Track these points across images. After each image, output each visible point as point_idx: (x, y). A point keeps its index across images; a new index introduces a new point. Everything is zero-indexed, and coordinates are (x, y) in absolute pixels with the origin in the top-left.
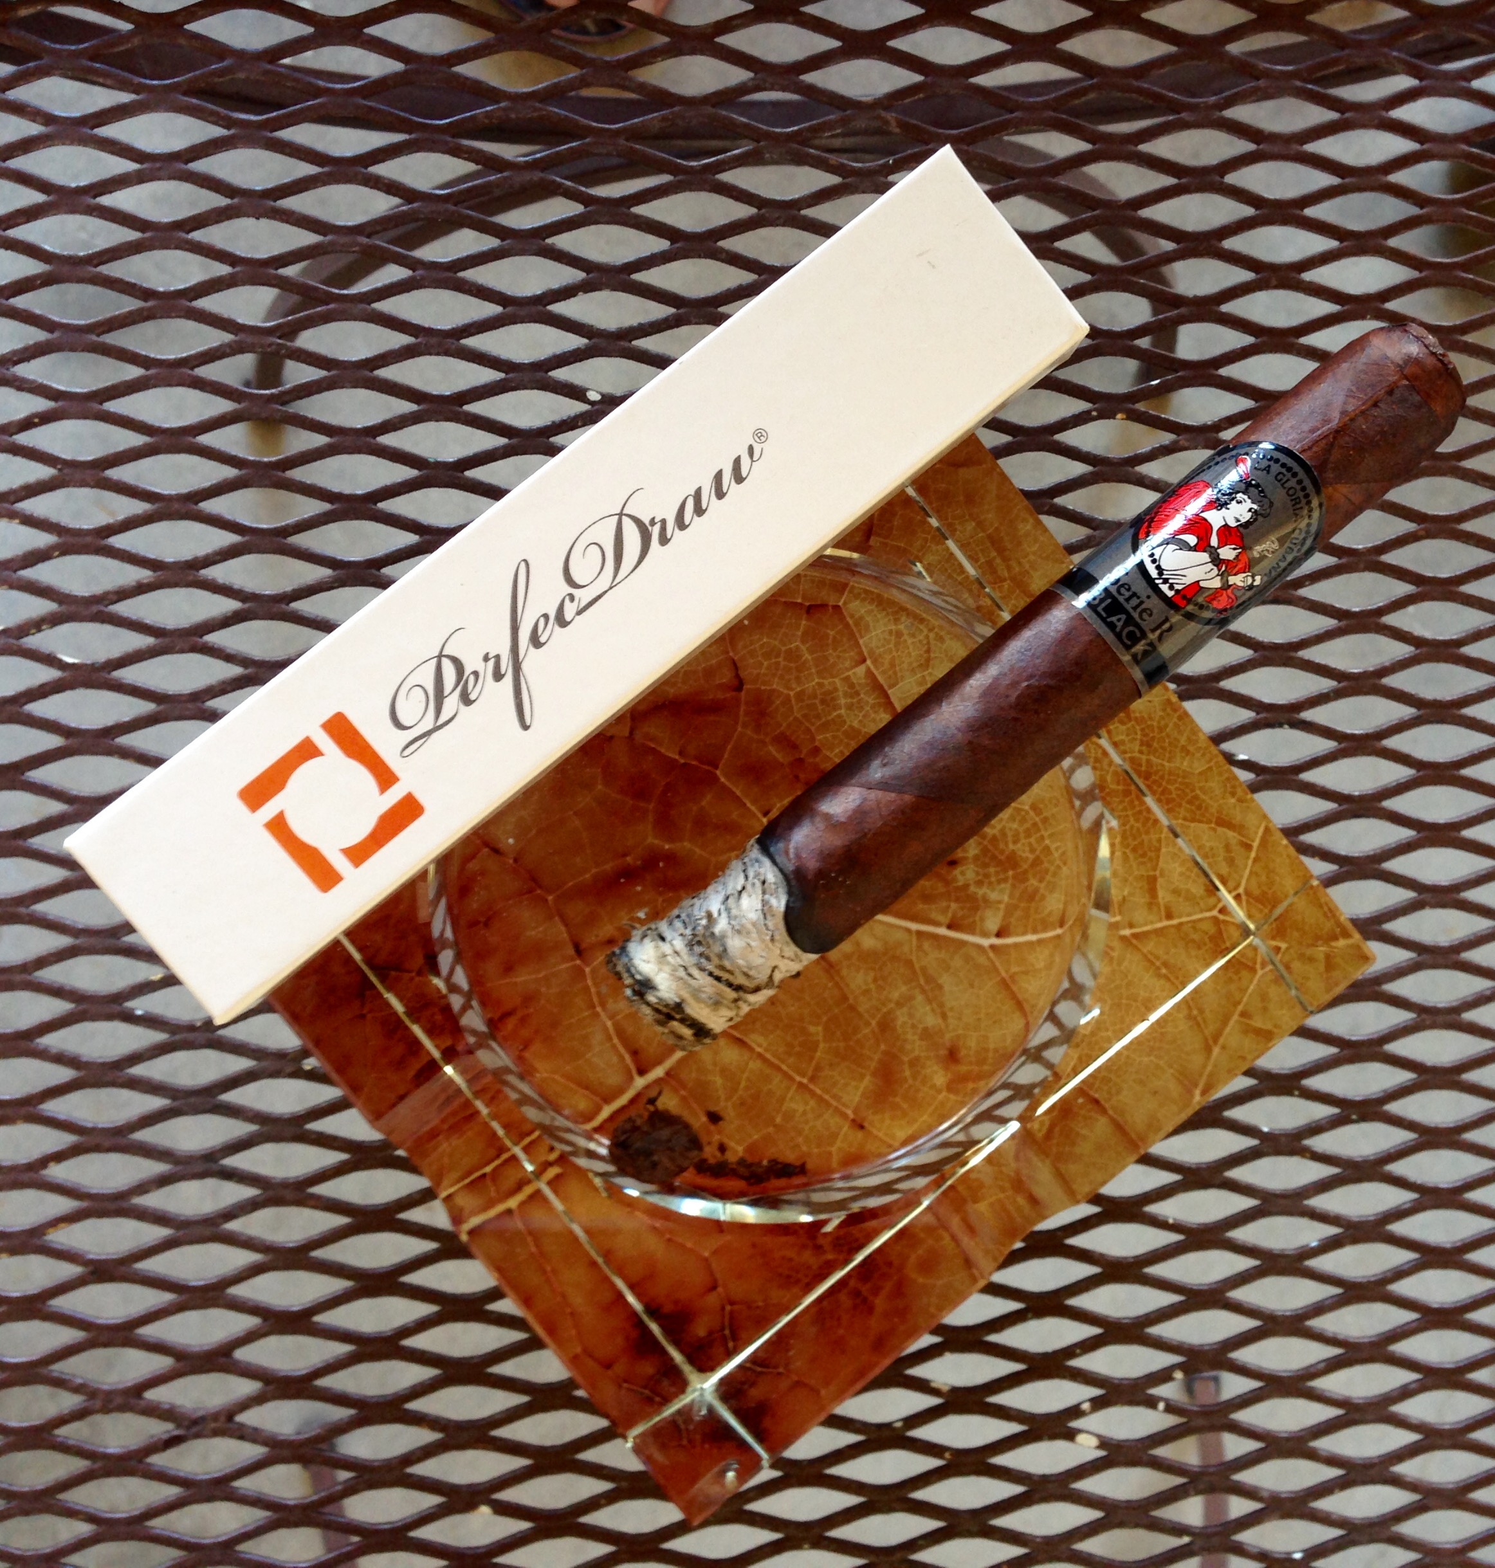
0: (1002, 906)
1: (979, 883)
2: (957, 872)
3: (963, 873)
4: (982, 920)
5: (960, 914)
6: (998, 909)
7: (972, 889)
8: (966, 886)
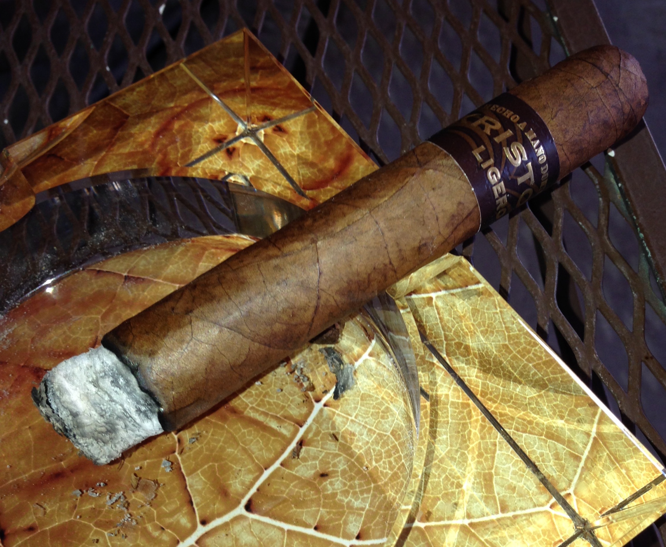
0: (364, 513)
1: (346, 493)
2: (327, 482)
3: (331, 484)
4: (346, 523)
5: (327, 518)
6: (360, 515)
7: (339, 497)
8: (334, 495)
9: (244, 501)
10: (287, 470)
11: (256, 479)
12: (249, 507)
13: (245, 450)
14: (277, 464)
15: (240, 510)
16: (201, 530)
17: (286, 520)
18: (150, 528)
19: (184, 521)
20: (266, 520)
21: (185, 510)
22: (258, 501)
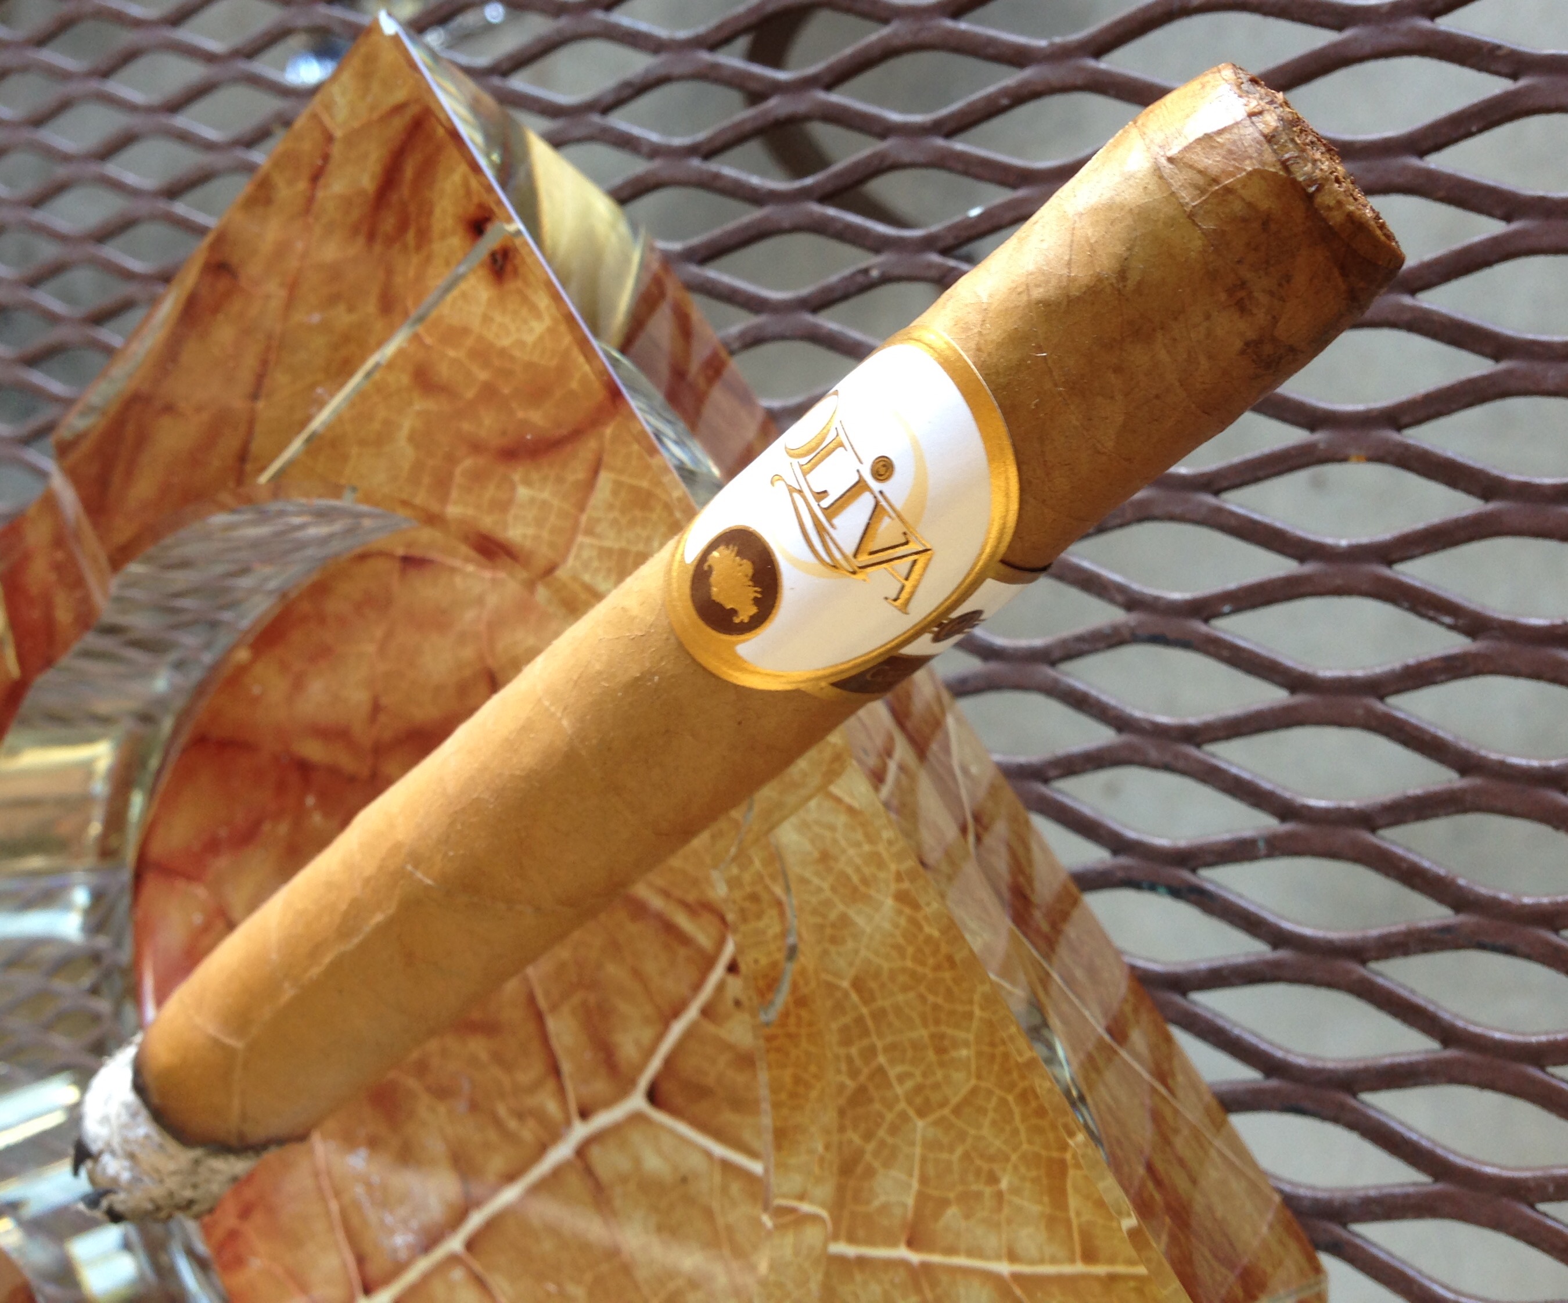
9: (644, 1082)
10: (710, 1028)
11: (660, 1037)
12: (653, 1096)
13: (637, 974)
14: (692, 1013)
15: (637, 1101)
16: (580, 1131)
17: (719, 1134)
18: (502, 1110)
19: (552, 1107)
20: (683, 1128)
21: (551, 1085)
22: (668, 1088)
